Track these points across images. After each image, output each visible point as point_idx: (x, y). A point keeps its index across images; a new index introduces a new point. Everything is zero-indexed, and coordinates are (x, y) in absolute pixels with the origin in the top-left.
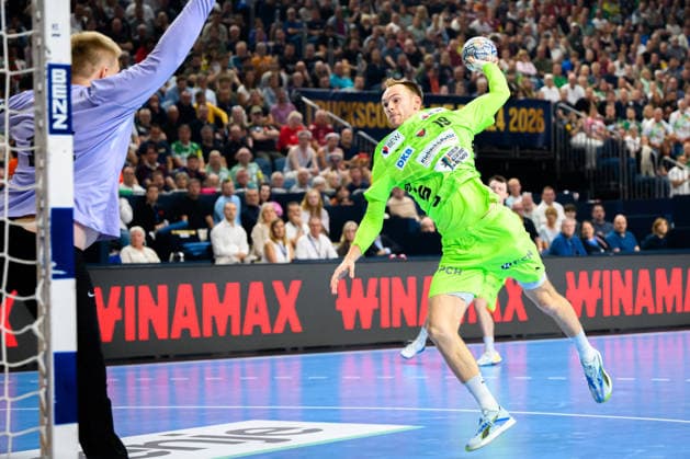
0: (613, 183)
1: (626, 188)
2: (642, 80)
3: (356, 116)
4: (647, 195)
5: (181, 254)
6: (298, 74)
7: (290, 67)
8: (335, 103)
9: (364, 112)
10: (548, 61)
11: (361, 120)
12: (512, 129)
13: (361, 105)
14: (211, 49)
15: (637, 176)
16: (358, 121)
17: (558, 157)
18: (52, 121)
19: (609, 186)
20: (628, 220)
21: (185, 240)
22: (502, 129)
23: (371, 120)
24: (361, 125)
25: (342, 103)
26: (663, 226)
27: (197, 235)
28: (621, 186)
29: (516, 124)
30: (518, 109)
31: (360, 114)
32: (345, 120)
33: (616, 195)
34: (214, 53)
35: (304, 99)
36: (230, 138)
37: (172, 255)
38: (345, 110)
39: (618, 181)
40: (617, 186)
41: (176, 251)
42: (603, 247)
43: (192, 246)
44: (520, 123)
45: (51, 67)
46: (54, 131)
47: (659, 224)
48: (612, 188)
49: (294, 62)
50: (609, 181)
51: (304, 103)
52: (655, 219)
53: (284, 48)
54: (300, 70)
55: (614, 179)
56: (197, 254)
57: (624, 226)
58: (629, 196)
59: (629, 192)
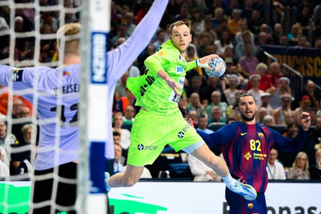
3: (306, 68)
5: (168, 172)
6: (263, 34)
7: (256, 28)
8: (289, 57)
9: (312, 65)
11: (310, 71)
13: (311, 59)
14: (195, 12)
16: (307, 71)
18: (93, 74)
21: (171, 161)
23: (318, 72)
24: (310, 74)
25: (295, 57)
27: (180, 157)
31: (309, 66)
32: (297, 71)
34: (197, 15)
35: (266, 53)
36: (208, 82)
37: (161, 172)
38: (297, 63)
41: (164, 170)
43: (176, 166)
45: (94, 33)
46: (94, 82)
49: (260, 24)
51: (266, 56)
53: (251, 13)
54: (264, 30)
56: (179, 172)
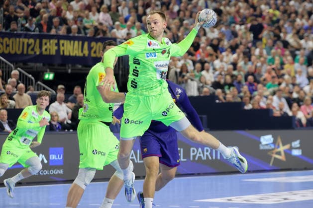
10: (117, 13)
12: (93, 55)
17: (121, 72)
22: (86, 55)
23: (6, 49)
29: (95, 52)
30: (97, 43)
44: (97, 51)
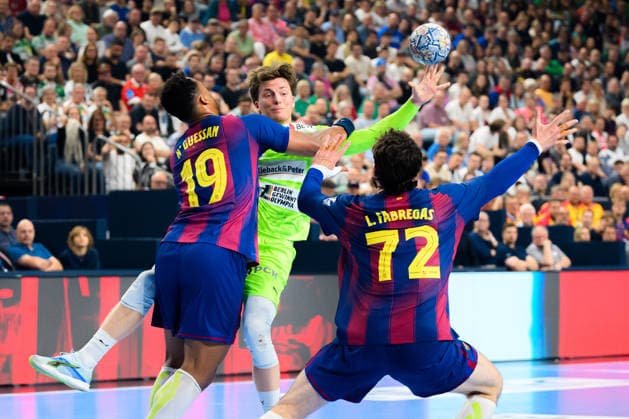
0: (22, 171)
1: (42, 179)
2: (70, 22)
4: (72, 190)
15: (58, 162)
19: (17, 176)
20: (36, 226)
26: (82, 238)
28: (35, 175)
33: (26, 189)
39: (31, 168)
40: (29, 176)
42: (7, 266)
47: (77, 235)
48: (23, 179)
50: (17, 168)
52: (73, 226)
55: (24, 166)
57: (32, 235)
58: (46, 192)
59: (46, 185)
